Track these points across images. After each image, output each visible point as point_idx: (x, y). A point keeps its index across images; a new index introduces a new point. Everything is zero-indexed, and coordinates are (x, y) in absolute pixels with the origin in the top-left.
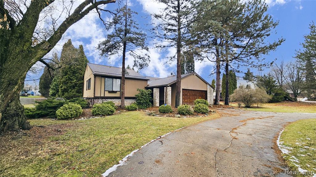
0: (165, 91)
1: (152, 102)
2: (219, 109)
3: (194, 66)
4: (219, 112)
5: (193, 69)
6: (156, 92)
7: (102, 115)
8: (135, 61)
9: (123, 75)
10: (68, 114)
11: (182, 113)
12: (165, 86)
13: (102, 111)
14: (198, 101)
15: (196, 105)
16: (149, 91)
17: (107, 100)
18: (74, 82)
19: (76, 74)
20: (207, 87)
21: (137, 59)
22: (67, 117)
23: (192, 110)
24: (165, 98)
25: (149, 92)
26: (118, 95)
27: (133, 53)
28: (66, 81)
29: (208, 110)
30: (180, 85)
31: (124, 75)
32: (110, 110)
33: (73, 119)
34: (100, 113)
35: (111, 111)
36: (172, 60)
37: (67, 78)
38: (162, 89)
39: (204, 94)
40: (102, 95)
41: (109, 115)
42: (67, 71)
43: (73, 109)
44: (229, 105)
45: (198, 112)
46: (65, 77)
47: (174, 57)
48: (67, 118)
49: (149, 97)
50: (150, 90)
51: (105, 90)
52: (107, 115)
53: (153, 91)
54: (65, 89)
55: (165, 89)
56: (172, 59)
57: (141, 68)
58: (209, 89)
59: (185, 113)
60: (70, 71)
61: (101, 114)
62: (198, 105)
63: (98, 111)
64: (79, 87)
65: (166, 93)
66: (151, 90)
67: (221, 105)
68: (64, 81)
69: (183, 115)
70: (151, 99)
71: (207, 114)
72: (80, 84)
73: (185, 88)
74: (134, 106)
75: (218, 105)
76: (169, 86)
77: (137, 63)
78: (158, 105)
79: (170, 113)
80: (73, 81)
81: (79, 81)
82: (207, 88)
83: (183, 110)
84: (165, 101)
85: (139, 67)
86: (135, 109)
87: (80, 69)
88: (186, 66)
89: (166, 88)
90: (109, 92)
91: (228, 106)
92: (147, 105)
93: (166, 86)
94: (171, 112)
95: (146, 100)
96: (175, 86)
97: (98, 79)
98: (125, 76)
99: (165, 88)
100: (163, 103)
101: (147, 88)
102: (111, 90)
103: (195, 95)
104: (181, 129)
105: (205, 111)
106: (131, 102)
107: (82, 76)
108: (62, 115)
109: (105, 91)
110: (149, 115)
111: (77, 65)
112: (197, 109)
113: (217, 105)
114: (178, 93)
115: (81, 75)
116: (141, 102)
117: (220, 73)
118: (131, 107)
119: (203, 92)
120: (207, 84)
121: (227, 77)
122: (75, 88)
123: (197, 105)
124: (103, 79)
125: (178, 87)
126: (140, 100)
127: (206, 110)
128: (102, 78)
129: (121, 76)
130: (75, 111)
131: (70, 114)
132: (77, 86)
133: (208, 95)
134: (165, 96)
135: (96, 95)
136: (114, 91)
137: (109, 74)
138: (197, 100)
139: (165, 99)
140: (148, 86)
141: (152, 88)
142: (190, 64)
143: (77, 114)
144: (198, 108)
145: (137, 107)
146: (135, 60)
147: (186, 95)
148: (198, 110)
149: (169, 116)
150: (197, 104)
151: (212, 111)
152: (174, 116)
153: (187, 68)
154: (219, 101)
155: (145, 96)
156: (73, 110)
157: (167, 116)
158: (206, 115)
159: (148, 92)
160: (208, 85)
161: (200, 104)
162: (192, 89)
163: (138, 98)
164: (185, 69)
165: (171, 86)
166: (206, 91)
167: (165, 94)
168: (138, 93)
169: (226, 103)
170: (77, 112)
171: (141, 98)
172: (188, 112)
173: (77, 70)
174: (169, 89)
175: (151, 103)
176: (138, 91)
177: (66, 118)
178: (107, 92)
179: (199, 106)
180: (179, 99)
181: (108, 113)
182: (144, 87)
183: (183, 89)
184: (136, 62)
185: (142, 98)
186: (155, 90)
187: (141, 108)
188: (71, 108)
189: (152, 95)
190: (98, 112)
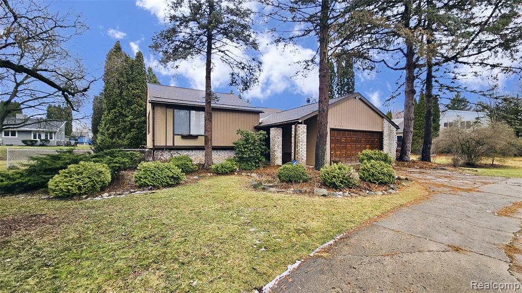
0: (293, 132)
1: (268, 156)
2: (414, 172)
3: (353, 84)
4: (420, 181)
5: (351, 90)
6: (276, 136)
7: (154, 186)
8: (233, 74)
9: (208, 102)
10: (72, 186)
11: (331, 184)
12: (294, 123)
13: (153, 178)
14: (367, 155)
15: (365, 164)
16: (261, 134)
17: (179, 152)
18: (129, 121)
19: (131, 106)
20: (382, 124)
21: (236, 70)
22: (68, 192)
23: (356, 176)
24: (293, 148)
25: (261, 136)
26: (200, 142)
27: (227, 58)
28: (115, 118)
29: (393, 177)
30: (327, 118)
31: (210, 102)
32: (171, 175)
33: (84, 197)
34: (149, 181)
35: (172, 177)
36: (309, 67)
37: (115, 113)
38: (287, 129)
39: (376, 140)
40: (170, 144)
41: (169, 186)
42: (116, 101)
43: (83, 175)
44: (430, 162)
45: (370, 181)
46: (113, 110)
47: (312, 61)
48: (67, 196)
49: (260, 147)
50: (262, 132)
51: (175, 133)
52: (165, 187)
53: (268, 133)
54: (114, 133)
55: (293, 129)
56: (308, 65)
57: (246, 89)
58: (386, 128)
59: (338, 184)
60: (120, 100)
61: (151, 185)
62: (369, 165)
63: (146, 178)
64: (138, 129)
65: (295, 138)
66: (265, 132)
67: (414, 162)
68: (112, 120)
69: (333, 187)
70: (265, 150)
71: (392, 186)
72: (140, 123)
73: (337, 127)
74: (229, 164)
75: (407, 161)
76: (301, 123)
77: (237, 78)
78: (279, 161)
79: (303, 182)
80: (126, 119)
81: (138, 118)
82: (383, 127)
83: (334, 177)
84: (293, 154)
85: (241, 87)
86: (232, 172)
87: (139, 97)
88: (338, 85)
89: (296, 127)
90: (184, 137)
91: (430, 164)
92: (256, 162)
93: (296, 123)
94: (305, 181)
95: (254, 153)
96: (314, 123)
97: (159, 112)
98: (212, 105)
99: (293, 126)
100: (290, 160)
101: (258, 128)
102: (186, 133)
103: (357, 141)
104: (332, 242)
105: (386, 179)
106: (227, 157)
107: (142, 109)
108: (57, 188)
109: (174, 135)
110: (255, 187)
111: (133, 89)
112: (366, 174)
113: (405, 161)
114: (322, 137)
115: (141, 106)
116: (245, 156)
117: (414, 92)
118: (222, 167)
119: (375, 135)
120: (383, 117)
121: (429, 102)
122: (132, 132)
123: (367, 164)
124: (170, 112)
125: (321, 123)
126: (243, 153)
127: (390, 176)
128: (168, 109)
129: (204, 104)
130: (89, 178)
131: (76, 185)
132: (134, 128)
133: (386, 141)
134: (293, 145)
135: (157, 144)
136: (191, 135)
137: (181, 102)
138: (364, 152)
139: (293, 151)
140: (260, 123)
141: (267, 128)
142: (346, 80)
143: (93, 186)
144: (368, 172)
145: (236, 167)
146: (232, 72)
147: (339, 141)
148: (370, 175)
149: (301, 192)
150: (365, 161)
151: (402, 177)
152: (311, 193)
153: (339, 89)
154: (410, 153)
155: (253, 144)
156: (84, 177)
157: (295, 192)
158: (391, 191)
159: (258, 136)
160: (385, 121)
161: (373, 161)
162: (352, 129)
163: (238, 148)
164: (336, 90)
165: (306, 122)
166: (381, 134)
167: (293, 139)
168: (238, 138)
169: (425, 158)
170: (93, 181)
171: (244, 148)
172: (345, 183)
173: (134, 99)
174: (302, 129)
175: (266, 159)
176: (239, 135)
177: (69, 196)
178: (177, 138)
179: (371, 166)
180: (324, 151)
181: (167, 182)
182: (252, 127)
183: (332, 130)
184: (235, 76)
185: (246, 147)
186: (273, 131)
187: (245, 170)
188: (82, 173)
189: (267, 141)
190: (145, 180)
